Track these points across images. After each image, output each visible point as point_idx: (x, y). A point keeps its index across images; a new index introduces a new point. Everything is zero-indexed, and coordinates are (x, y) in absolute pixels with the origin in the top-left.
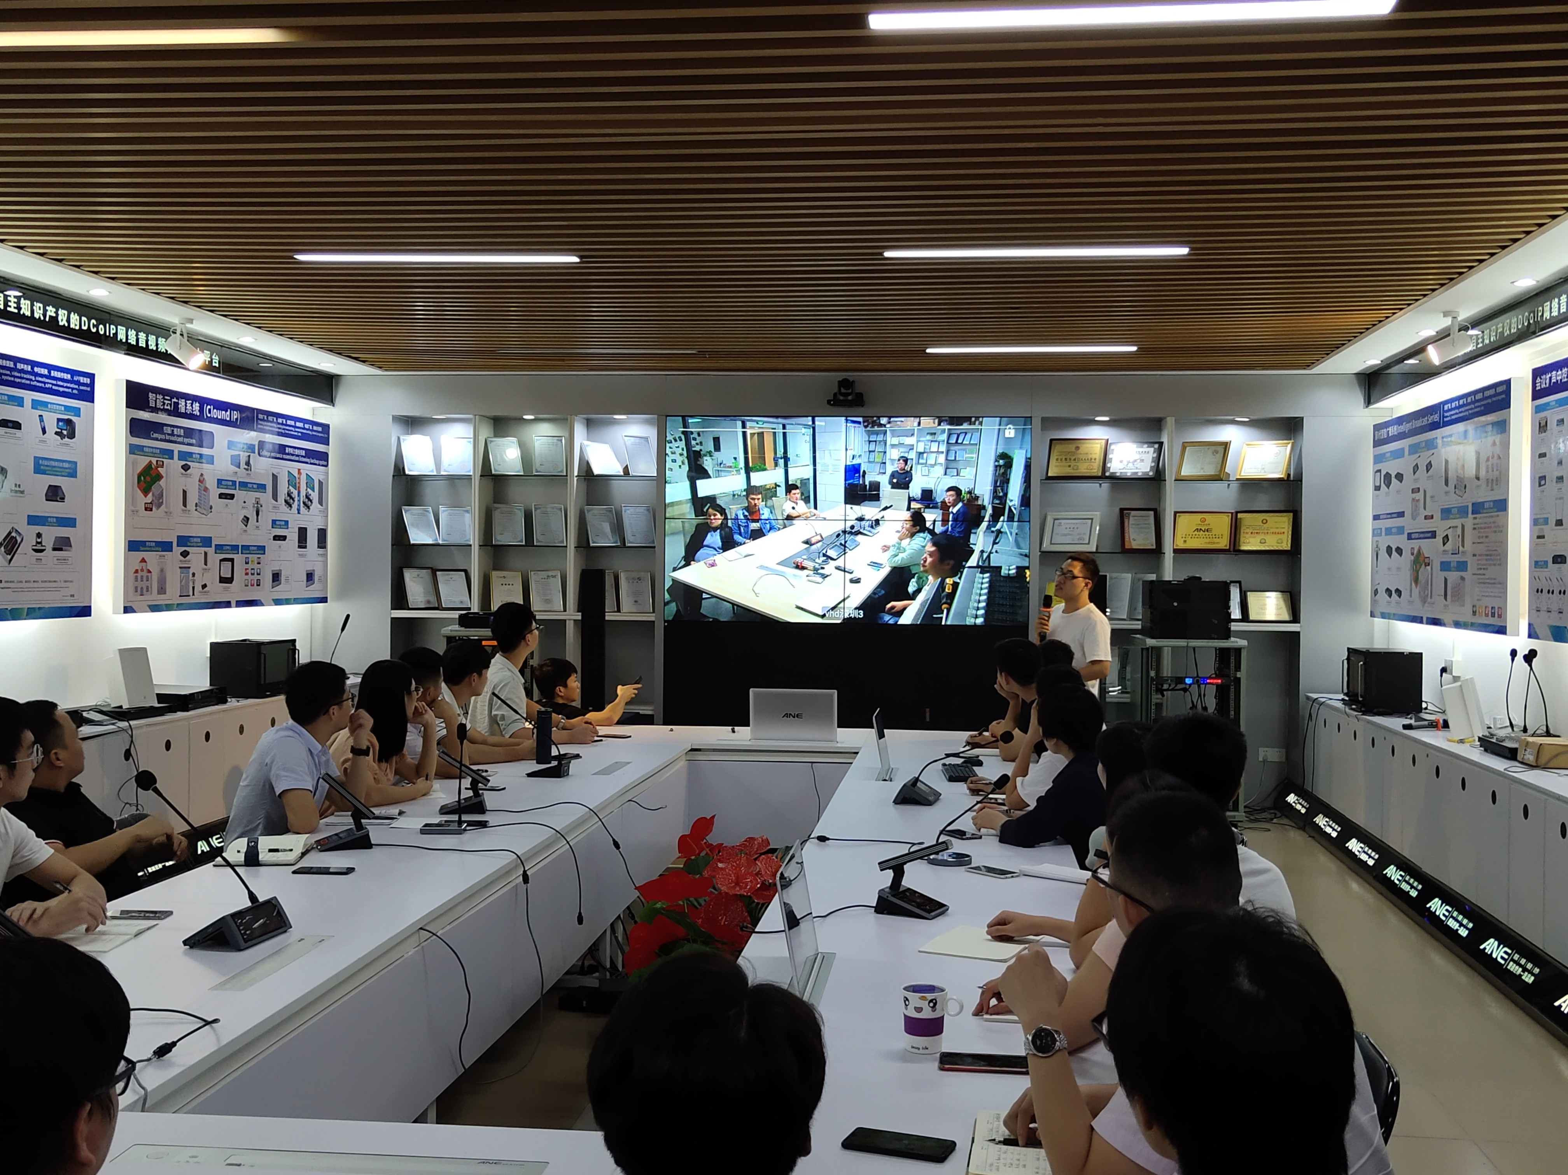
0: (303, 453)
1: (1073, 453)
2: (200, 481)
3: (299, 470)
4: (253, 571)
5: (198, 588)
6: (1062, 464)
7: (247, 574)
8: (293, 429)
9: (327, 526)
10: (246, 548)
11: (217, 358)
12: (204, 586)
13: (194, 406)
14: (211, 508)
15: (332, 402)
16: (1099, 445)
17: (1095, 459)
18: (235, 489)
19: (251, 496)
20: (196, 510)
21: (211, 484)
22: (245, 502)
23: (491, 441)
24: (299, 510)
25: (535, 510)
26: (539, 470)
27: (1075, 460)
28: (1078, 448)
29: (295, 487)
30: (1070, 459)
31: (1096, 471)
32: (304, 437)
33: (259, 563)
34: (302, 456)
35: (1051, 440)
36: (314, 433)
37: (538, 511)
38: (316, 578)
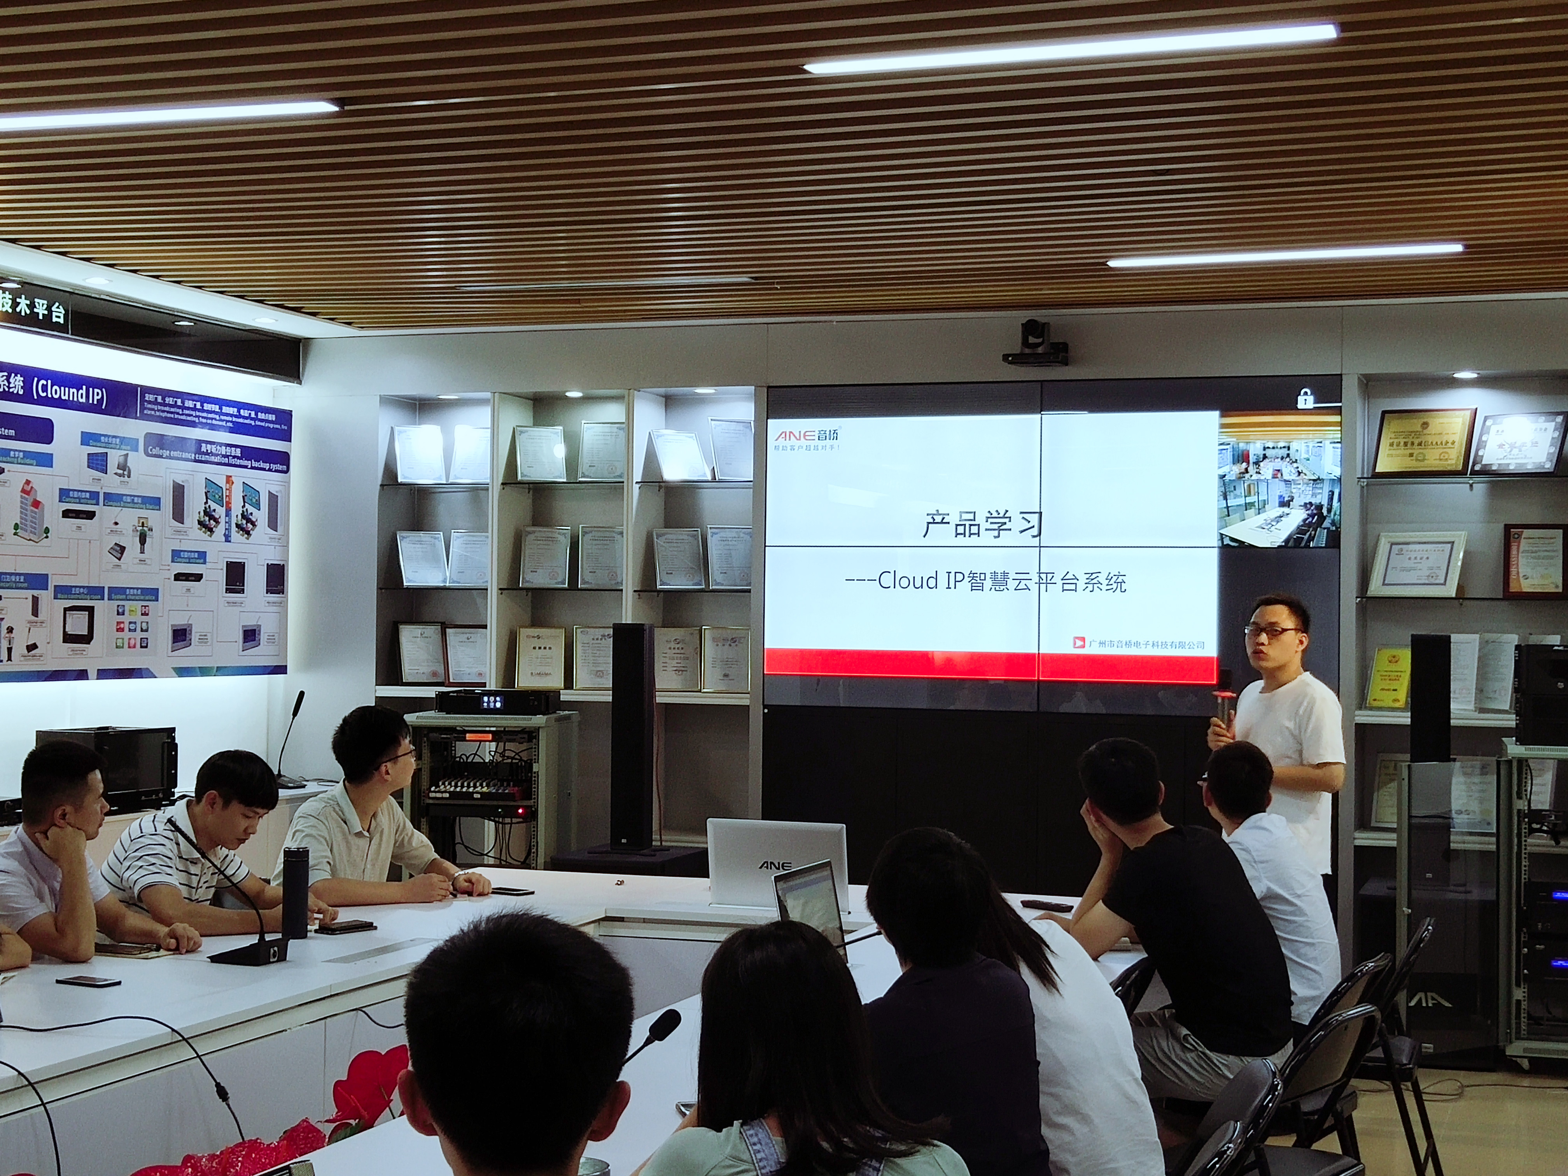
0: (238, 452)
1: (1417, 434)
2: (23, 491)
3: (229, 478)
4: (132, 627)
5: (19, 649)
6: (1398, 452)
7: (122, 630)
8: (217, 417)
9: (287, 561)
10: (117, 592)
11: (62, 310)
12: (32, 647)
13: (12, 380)
14: (47, 530)
15: (299, 377)
16: (1460, 420)
17: (1453, 443)
18: (98, 504)
19: (129, 518)
20: (15, 534)
21: (47, 494)
22: (116, 524)
23: (521, 432)
24: (228, 539)
25: (583, 536)
26: (586, 474)
27: (1420, 444)
28: (1425, 425)
29: (220, 502)
30: (1413, 444)
31: (1454, 462)
32: (237, 429)
33: (145, 614)
34: (234, 457)
35: (1384, 413)
36: (258, 423)
37: (587, 536)
38: (263, 637)
